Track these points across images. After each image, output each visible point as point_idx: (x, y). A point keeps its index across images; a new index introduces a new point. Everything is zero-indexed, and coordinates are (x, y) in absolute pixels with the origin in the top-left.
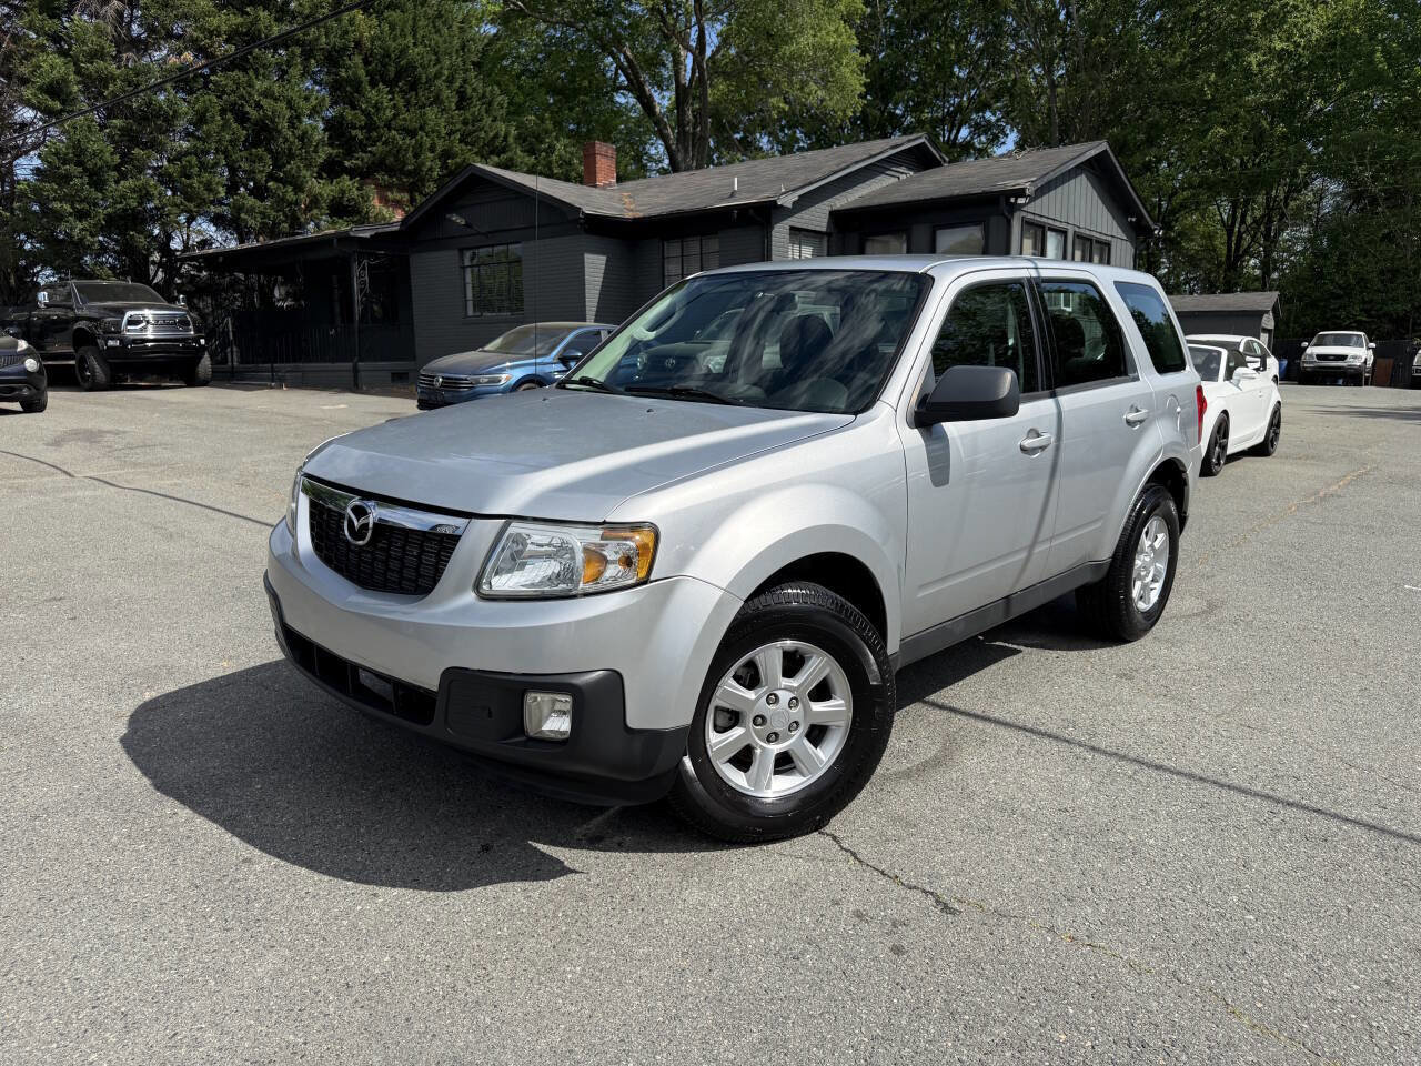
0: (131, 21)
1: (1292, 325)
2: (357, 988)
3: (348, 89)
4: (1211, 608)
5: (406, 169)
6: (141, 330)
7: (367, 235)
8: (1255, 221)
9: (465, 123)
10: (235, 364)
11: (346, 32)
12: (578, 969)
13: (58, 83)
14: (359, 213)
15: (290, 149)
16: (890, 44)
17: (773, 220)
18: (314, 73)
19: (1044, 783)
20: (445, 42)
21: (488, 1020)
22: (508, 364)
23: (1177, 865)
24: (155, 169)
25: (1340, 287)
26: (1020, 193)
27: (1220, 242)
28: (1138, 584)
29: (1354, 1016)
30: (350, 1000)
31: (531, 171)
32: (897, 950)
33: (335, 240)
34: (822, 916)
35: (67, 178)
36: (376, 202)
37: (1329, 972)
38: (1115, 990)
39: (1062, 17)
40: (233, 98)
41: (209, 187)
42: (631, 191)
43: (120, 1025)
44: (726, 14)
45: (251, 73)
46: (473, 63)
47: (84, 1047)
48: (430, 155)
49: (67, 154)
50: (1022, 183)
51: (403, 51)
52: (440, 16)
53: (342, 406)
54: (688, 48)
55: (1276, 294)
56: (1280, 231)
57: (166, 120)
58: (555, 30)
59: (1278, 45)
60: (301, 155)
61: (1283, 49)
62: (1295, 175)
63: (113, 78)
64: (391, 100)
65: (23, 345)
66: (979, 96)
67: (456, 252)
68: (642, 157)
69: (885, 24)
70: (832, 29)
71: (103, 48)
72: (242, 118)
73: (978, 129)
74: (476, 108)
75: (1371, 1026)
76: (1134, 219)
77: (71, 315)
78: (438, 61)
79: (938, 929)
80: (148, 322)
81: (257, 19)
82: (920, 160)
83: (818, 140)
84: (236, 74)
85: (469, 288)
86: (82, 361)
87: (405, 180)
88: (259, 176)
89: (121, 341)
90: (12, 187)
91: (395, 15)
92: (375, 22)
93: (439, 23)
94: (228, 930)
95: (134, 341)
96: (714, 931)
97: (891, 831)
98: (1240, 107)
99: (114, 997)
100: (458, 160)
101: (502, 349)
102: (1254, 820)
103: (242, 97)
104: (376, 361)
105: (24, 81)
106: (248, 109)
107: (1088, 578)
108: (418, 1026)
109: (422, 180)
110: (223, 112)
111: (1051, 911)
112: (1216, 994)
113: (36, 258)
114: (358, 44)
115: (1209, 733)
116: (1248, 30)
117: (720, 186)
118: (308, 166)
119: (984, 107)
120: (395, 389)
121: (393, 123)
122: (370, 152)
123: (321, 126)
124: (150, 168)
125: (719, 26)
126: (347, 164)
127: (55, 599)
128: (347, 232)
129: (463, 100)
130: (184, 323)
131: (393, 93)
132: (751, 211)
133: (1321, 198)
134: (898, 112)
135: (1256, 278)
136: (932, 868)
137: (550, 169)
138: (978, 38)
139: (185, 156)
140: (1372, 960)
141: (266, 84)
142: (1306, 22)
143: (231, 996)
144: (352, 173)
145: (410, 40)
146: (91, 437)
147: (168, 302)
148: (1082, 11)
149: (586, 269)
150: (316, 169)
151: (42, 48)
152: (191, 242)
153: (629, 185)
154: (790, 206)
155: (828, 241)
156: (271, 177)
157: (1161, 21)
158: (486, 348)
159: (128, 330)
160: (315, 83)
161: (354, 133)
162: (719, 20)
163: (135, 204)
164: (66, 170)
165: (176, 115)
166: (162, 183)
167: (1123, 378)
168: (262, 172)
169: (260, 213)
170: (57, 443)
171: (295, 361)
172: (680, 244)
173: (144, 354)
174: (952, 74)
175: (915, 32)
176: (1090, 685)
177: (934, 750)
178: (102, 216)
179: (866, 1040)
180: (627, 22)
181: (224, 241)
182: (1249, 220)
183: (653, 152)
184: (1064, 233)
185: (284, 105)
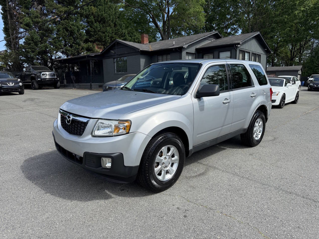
0: (44, 10)
1: (306, 73)
2: (64, 222)
3: (90, 23)
4: (275, 139)
5: (103, 41)
6: (45, 76)
7: (93, 55)
8: (297, 49)
9: (116, 30)
10: (65, 84)
11: (90, 11)
12: (113, 219)
13: (28, 23)
14: (92, 50)
15: (77, 37)
16: (212, 11)
17: (182, 51)
18: (83, 20)
19: (227, 179)
20: (111, 13)
21: (91, 230)
22: (123, 83)
23: (254, 198)
24: (49, 41)
25: (318, 64)
26: (239, 44)
27: (289, 54)
28: (255, 134)
29: (289, 235)
30: (62, 224)
31: (130, 41)
32: (185, 216)
33: (86, 57)
34: (170, 208)
35: (30, 44)
36: (96, 48)
37: (285, 224)
38: (233, 227)
39: (252, 3)
40: (65, 26)
41: (60, 45)
42: (152, 45)
43: (12, 228)
44: (174, 5)
45: (69, 20)
46: (118, 17)
47: (3, 233)
48: (108, 38)
49: (30, 39)
50: (239, 42)
51: (102, 15)
52: (110, 7)
53: (88, 93)
54: (166, 13)
55: (301, 66)
56: (303, 52)
57: (51, 31)
58: (136, 9)
59: (302, 9)
60: (80, 38)
61: (303, 10)
62: (306, 39)
63: (40, 22)
64: (99, 25)
65: (19, 80)
66: (233, 22)
67: (113, 59)
68: (155, 37)
69: (211, 6)
70: (198, 7)
71: (38, 15)
72: (67, 30)
73: (233, 29)
74: (118, 27)
75: (292, 237)
76: (266, 49)
77: (30, 73)
78: (110, 17)
79: (195, 212)
80: (46, 75)
81: (70, 8)
82: (217, 37)
83: (196, 33)
84: (66, 20)
85: (115, 67)
86: (33, 83)
87: (102, 43)
88: (71, 43)
89: (41, 79)
90: (19, 46)
91: (100, 7)
92: (96, 9)
93: (110, 9)
94: (39, 208)
95: (44, 79)
96: (145, 211)
97: (189, 189)
98: (293, 23)
99: (12, 222)
100: (114, 38)
101: (122, 80)
102: (274, 188)
103: (67, 26)
104: (96, 83)
105: (21, 23)
106: (68, 28)
107: (242, 132)
108: (75, 231)
109: (106, 43)
110: (63, 29)
111: (222, 208)
112: (257, 229)
113: (24, 61)
114: (92, 14)
115: (268, 168)
116: (295, 6)
117: (171, 43)
118: (81, 41)
119: (234, 24)
120: (100, 89)
121: (100, 31)
122: (95, 37)
123: (84, 31)
124: (48, 41)
125: (172, 8)
126: (90, 40)
127: (17, 135)
128: (89, 55)
129: (115, 25)
130: (54, 75)
131: (100, 24)
132: (177, 49)
133: (313, 44)
134: (214, 26)
135: (298, 62)
136: (197, 198)
137: (135, 40)
138: (232, 9)
139: (55, 39)
140: (296, 222)
141: (72, 23)
142: (309, 3)
143: (37, 223)
144: (91, 42)
145: (104, 12)
146: (32, 100)
147: (51, 70)
148: (256, 2)
149: (141, 62)
150: (83, 41)
151: (25, 16)
152: (56, 57)
153: (151, 43)
154: (186, 47)
155: (195, 55)
156: (73, 43)
157: (275, 4)
158: (118, 80)
159: (42, 77)
160: (83, 22)
161: (91, 33)
162: (172, 6)
163: (44, 49)
164: (30, 42)
165: (53, 30)
166: (51, 45)
167: (251, 86)
168: (71, 42)
169: (71, 51)
170: (25, 101)
171: (78, 83)
172: (161, 57)
173: (46, 82)
174: (226, 17)
175: (218, 8)
176: (242, 156)
177: (203, 171)
178: (37, 52)
179: (174, 237)
180: (152, 7)
181: (64, 57)
182: (296, 49)
183: (158, 36)
184: (249, 53)
185: (76, 27)
